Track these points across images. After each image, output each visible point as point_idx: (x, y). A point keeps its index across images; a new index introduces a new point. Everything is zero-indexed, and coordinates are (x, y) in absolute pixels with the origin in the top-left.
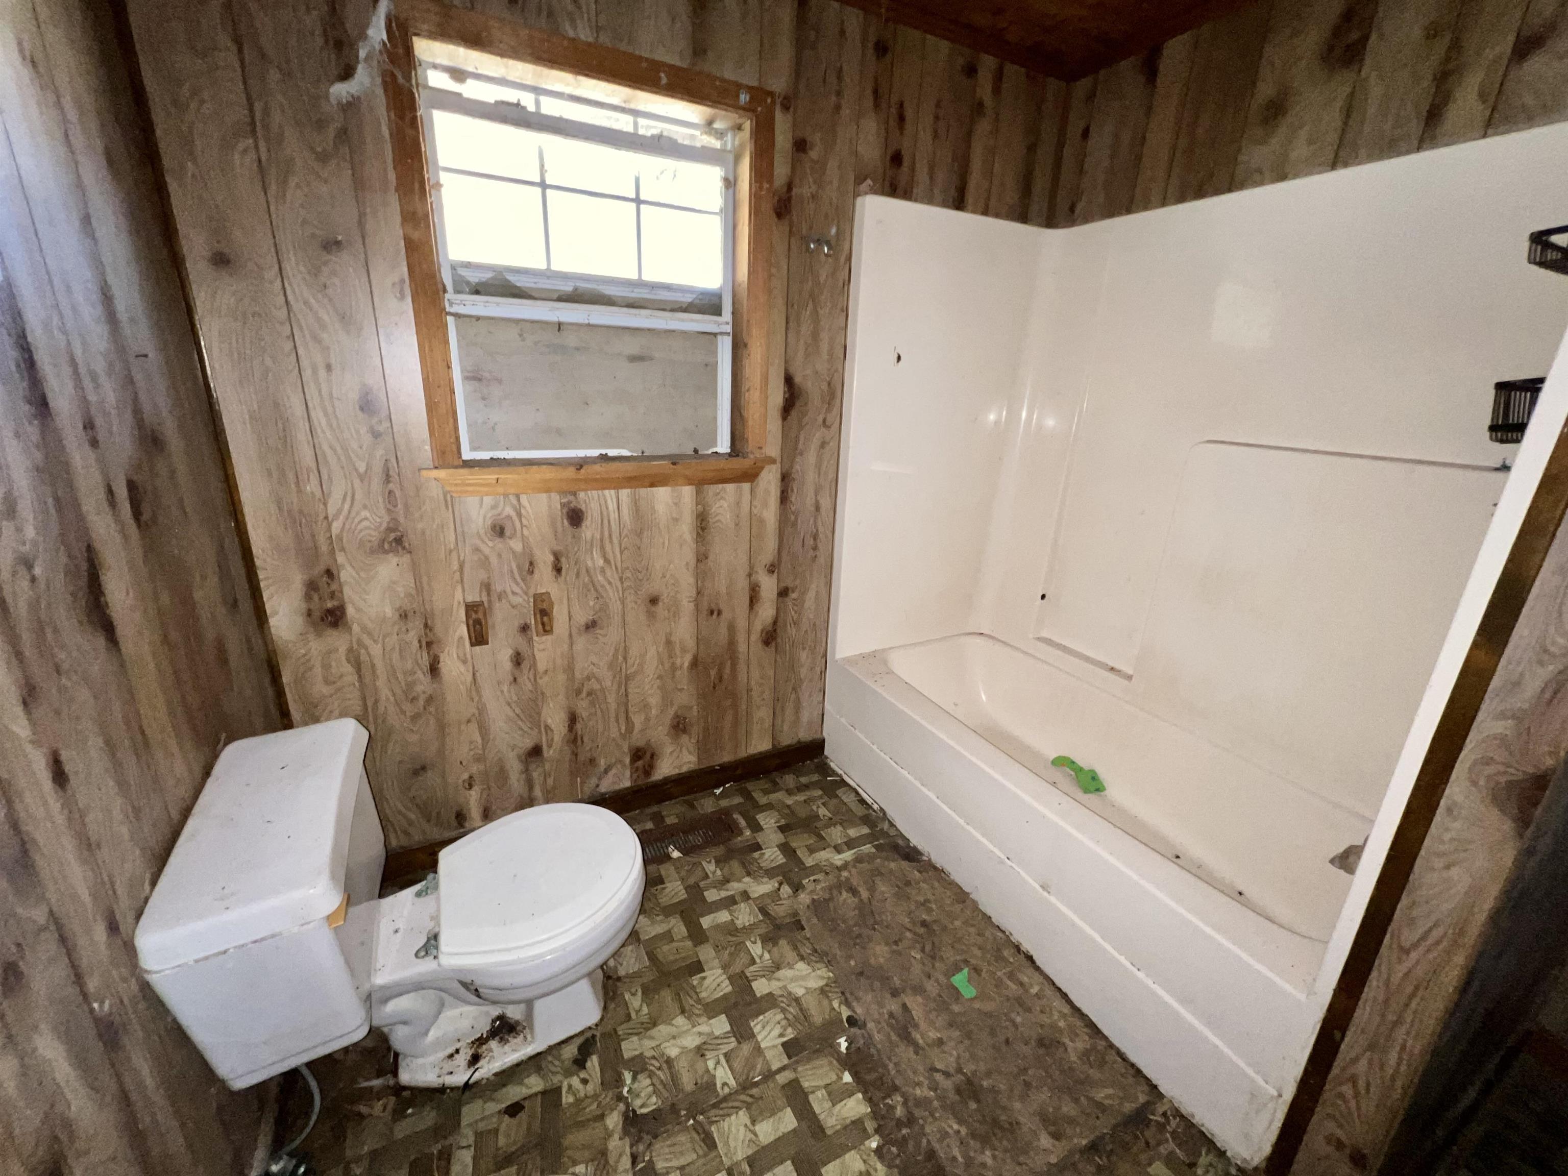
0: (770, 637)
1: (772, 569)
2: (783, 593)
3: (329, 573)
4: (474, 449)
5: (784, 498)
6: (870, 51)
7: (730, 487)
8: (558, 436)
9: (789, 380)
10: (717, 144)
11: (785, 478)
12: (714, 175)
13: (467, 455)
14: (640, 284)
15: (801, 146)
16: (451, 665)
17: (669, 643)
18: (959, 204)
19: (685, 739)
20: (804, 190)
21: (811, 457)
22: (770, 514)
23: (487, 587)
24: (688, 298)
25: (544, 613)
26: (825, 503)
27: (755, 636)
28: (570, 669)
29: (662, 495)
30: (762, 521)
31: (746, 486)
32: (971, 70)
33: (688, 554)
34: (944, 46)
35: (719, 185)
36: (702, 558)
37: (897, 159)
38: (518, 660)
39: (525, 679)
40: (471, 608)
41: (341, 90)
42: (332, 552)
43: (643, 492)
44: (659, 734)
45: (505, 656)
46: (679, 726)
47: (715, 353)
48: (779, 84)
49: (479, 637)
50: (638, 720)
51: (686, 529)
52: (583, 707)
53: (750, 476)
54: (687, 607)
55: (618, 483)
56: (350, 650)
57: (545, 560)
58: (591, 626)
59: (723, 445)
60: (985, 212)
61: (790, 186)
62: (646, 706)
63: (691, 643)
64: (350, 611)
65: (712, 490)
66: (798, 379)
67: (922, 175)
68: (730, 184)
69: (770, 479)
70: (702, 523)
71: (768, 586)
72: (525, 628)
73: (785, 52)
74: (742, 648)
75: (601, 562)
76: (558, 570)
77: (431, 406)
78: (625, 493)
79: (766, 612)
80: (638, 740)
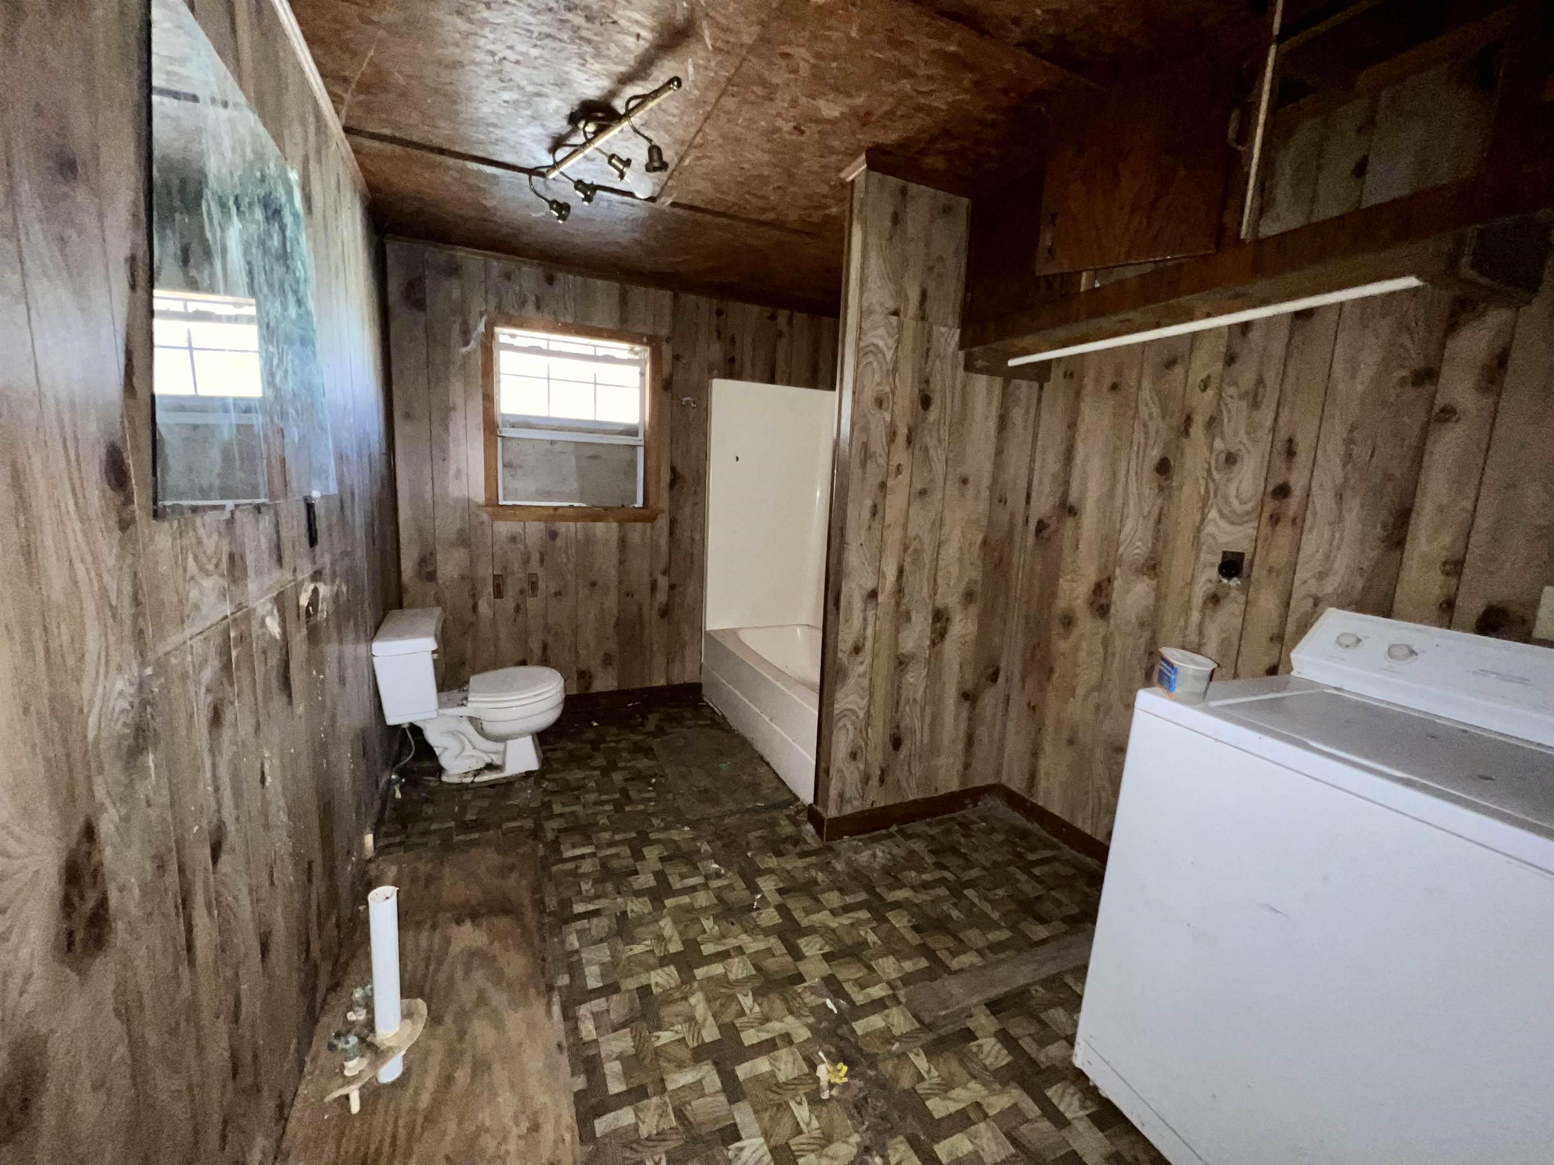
0: (665, 612)
1: (665, 572)
2: (672, 587)
3: (431, 554)
4: (505, 499)
5: (671, 533)
6: (714, 316)
7: (639, 525)
8: (549, 495)
9: (673, 469)
10: (637, 357)
11: (673, 523)
12: (636, 370)
13: (501, 503)
14: (595, 422)
15: (676, 358)
16: (484, 607)
17: (602, 609)
18: (772, 380)
19: (610, 669)
20: (679, 377)
21: (688, 510)
22: (663, 541)
23: (505, 568)
24: (621, 429)
25: (534, 586)
26: (697, 537)
27: (655, 612)
28: (545, 617)
29: (600, 525)
30: (658, 546)
31: (648, 525)
32: (773, 317)
33: (614, 559)
34: (756, 309)
35: (638, 376)
36: (622, 562)
37: (732, 360)
38: (518, 608)
39: (520, 618)
40: (495, 577)
41: (464, 350)
42: (434, 544)
43: (590, 524)
44: (594, 665)
45: (511, 606)
46: (607, 660)
47: (636, 455)
48: (664, 332)
49: (499, 592)
50: (583, 653)
51: (614, 544)
52: (550, 639)
53: (652, 519)
54: (613, 590)
55: (576, 519)
56: (436, 593)
57: (536, 557)
58: (557, 594)
59: (639, 503)
60: (789, 383)
61: (671, 376)
62: (588, 645)
63: (615, 611)
64: (439, 573)
65: (629, 525)
66: (679, 469)
67: (748, 365)
68: (642, 374)
69: (663, 522)
70: (623, 542)
71: (663, 583)
72: (522, 592)
73: (668, 319)
74: (646, 616)
75: (565, 560)
76: (542, 561)
77: (487, 478)
78: (579, 525)
79: (662, 597)
80: (582, 666)
